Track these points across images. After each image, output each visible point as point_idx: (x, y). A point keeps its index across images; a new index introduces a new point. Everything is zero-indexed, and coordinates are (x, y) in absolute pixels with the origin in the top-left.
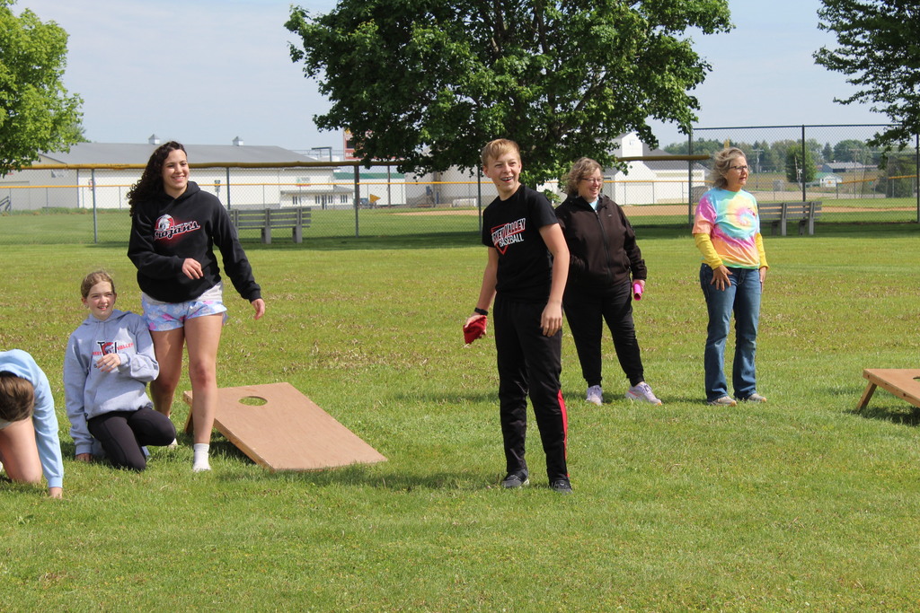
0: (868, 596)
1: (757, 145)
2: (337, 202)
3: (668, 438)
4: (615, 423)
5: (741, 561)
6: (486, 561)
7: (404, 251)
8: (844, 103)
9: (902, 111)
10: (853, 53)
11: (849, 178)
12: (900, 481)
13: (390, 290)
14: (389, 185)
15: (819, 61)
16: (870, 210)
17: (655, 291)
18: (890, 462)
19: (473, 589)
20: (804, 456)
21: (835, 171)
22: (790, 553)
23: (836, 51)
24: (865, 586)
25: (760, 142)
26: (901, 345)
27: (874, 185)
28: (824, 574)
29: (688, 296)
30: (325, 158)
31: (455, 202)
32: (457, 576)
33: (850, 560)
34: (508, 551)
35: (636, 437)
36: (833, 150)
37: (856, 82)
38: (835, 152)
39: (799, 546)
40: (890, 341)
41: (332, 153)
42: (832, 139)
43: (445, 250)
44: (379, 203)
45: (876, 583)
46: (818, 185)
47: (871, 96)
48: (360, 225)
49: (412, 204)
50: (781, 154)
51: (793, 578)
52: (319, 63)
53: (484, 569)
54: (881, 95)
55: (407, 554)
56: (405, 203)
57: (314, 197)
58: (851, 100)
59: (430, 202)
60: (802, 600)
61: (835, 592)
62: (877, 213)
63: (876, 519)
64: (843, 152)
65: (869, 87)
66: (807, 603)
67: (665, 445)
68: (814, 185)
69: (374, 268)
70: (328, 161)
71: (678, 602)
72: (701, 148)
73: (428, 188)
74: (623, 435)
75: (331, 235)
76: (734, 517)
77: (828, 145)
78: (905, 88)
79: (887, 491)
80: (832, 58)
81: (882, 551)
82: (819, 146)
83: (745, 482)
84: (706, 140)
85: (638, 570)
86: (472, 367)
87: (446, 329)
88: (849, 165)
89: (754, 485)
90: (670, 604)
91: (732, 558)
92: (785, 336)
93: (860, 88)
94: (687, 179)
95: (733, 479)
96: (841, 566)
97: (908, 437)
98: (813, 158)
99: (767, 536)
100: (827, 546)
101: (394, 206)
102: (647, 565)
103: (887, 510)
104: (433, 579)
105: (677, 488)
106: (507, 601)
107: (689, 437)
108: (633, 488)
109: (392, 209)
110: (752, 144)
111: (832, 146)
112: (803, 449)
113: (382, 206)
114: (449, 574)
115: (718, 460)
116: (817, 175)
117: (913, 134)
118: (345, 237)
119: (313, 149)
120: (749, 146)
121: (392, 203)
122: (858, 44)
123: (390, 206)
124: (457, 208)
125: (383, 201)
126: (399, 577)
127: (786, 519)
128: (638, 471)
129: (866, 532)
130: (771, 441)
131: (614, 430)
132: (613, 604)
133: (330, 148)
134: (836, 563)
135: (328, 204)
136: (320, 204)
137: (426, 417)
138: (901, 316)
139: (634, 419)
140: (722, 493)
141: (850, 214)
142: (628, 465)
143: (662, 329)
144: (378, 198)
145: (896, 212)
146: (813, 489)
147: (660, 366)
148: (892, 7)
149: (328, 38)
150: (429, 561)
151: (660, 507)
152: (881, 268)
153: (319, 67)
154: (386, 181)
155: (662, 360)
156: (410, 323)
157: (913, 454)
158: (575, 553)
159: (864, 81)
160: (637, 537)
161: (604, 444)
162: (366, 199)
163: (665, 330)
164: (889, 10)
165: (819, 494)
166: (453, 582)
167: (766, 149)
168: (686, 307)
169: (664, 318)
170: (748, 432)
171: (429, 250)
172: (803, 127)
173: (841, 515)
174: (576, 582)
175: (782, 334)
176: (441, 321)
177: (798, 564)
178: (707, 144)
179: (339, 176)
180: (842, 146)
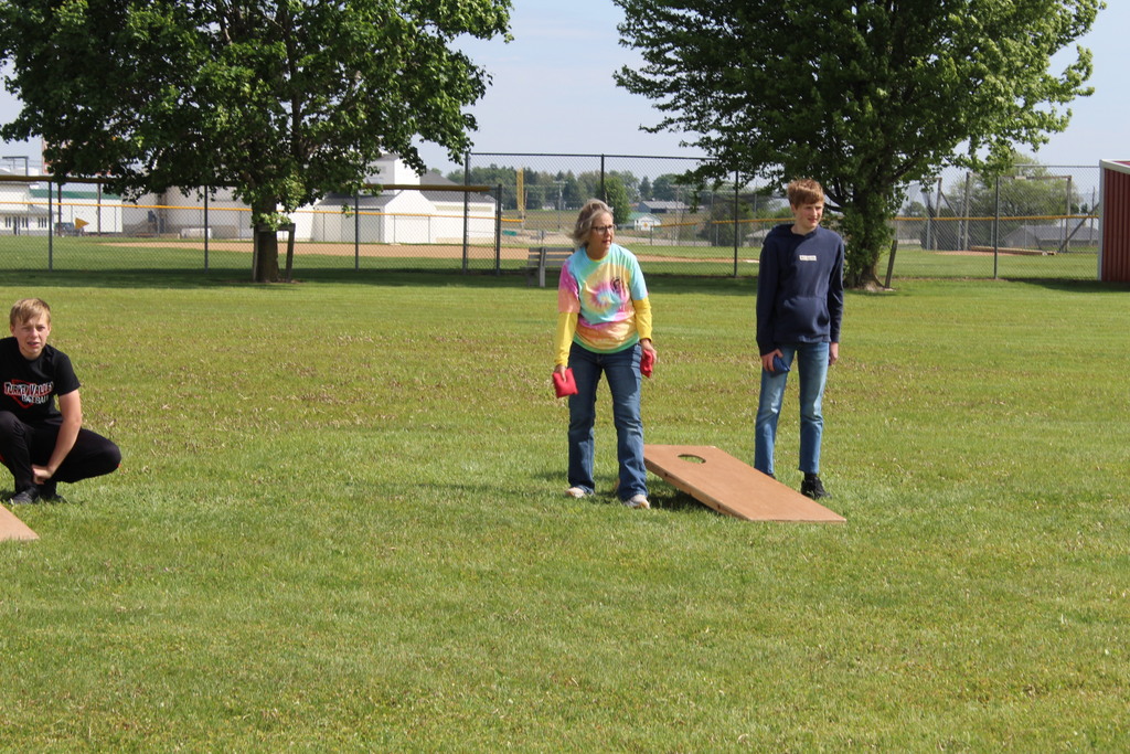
0: (581, 694)
1: (560, 176)
2: (33, 226)
3: (387, 518)
4: (329, 499)
5: (446, 655)
6: (149, 652)
7: (107, 290)
8: (651, 131)
9: (718, 143)
10: (662, 72)
11: (669, 220)
12: (646, 572)
13: (81, 337)
14: (99, 208)
15: (621, 83)
16: (683, 260)
17: (406, 348)
18: (638, 550)
19: (129, 682)
20: (542, 542)
21: (654, 211)
22: (504, 647)
23: (641, 70)
24: (580, 683)
25: (565, 172)
26: (683, 420)
27: (698, 229)
28: (538, 670)
29: (445, 355)
30: (20, 171)
31: (184, 232)
32: (113, 667)
33: (570, 655)
34: (177, 640)
35: (350, 515)
36: (652, 186)
37: (663, 108)
38: (654, 188)
39: (516, 641)
40: (672, 415)
41: (29, 163)
42: (652, 172)
43: (159, 291)
44: (87, 229)
45: (594, 681)
46: (633, 228)
47: (682, 125)
48: (54, 256)
49: (130, 232)
50: (589, 188)
51: (501, 674)
52: (6, 52)
53: (147, 660)
54: (695, 123)
55: (57, 642)
56: (121, 231)
57: (3, 219)
58: (659, 128)
59: (153, 230)
60: (506, 697)
61: (544, 689)
62: (690, 264)
63: (608, 612)
64: (663, 189)
65: (680, 113)
66: (510, 700)
67: (383, 526)
68: (628, 228)
69: (65, 310)
70: (24, 174)
71: (366, 698)
72: (493, 177)
73: (150, 213)
74: (335, 514)
75: (18, 266)
76: (449, 607)
77: (646, 179)
78: (722, 116)
79: (630, 582)
80: (636, 77)
81: (608, 646)
82: (635, 180)
83: (468, 569)
84: (500, 167)
85: (328, 662)
86: (168, 431)
87: (144, 386)
88: (670, 205)
89: (478, 572)
90: (355, 700)
91: (437, 653)
92: (552, 406)
93: (669, 114)
94: (462, 214)
95: (455, 565)
96: (559, 662)
97: (664, 522)
98: (628, 194)
99: (481, 628)
100: (548, 641)
101: (106, 234)
102: (338, 659)
103: (624, 602)
104: (84, 670)
105: (388, 575)
106: (167, 695)
107: (412, 517)
108: (336, 574)
109: (102, 238)
110: (555, 174)
111: (651, 180)
112: (542, 534)
113: (91, 234)
114: (104, 665)
115: (442, 544)
116: (632, 215)
117: (731, 171)
118: (35, 271)
119: (4, 158)
120: (552, 177)
121: (103, 230)
122: (669, 62)
123: (100, 234)
124: (186, 239)
125: (91, 228)
126: (44, 668)
127: (507, 611)
128: (346, 555)
129: (595, 625)
130: (508, 524)
131: (324, 507)
132: (290, 699)
133: (26, 158)
134: (553, 659)
135: (22, 228)
136: (12, 228)
137: (102, 488)
138: (690, 386)
139: (351, 495)
140: (439, 580)
141: (658, 264)
142: (335, 547)
143: (407, 393)
144: (86, 224)
145: (712, 264)
146: (544, 578)
147: (394, 436)
148: (708, 19)
149: (19, 19)
150: (82, 650)
151: (364, 596)
152: (679, 330)
153: (6, 56)
154: (95, 202)
155: (398, 429)
156: (100, 377)
157: (666, 541)
158: (256, 643)
159: (673, 106)
160: (332, 627)
161: (311, 522)
162: (71, 224)
163: (410, 394)
164: (705, 22)
165: (551, 584)
166: (106, 673)
167: (573, 181)
168: (440, 367)
169: (412, 381)
170: (482, 513)
171: (138, 290)
172: (603, 156)
173: (572, 607)
174: (253, 676)
175: (548, 403)
176: (140, 377)
177: (509, 659)
178: (500, 171)
179: (36, 194)
180: (662, 181)
